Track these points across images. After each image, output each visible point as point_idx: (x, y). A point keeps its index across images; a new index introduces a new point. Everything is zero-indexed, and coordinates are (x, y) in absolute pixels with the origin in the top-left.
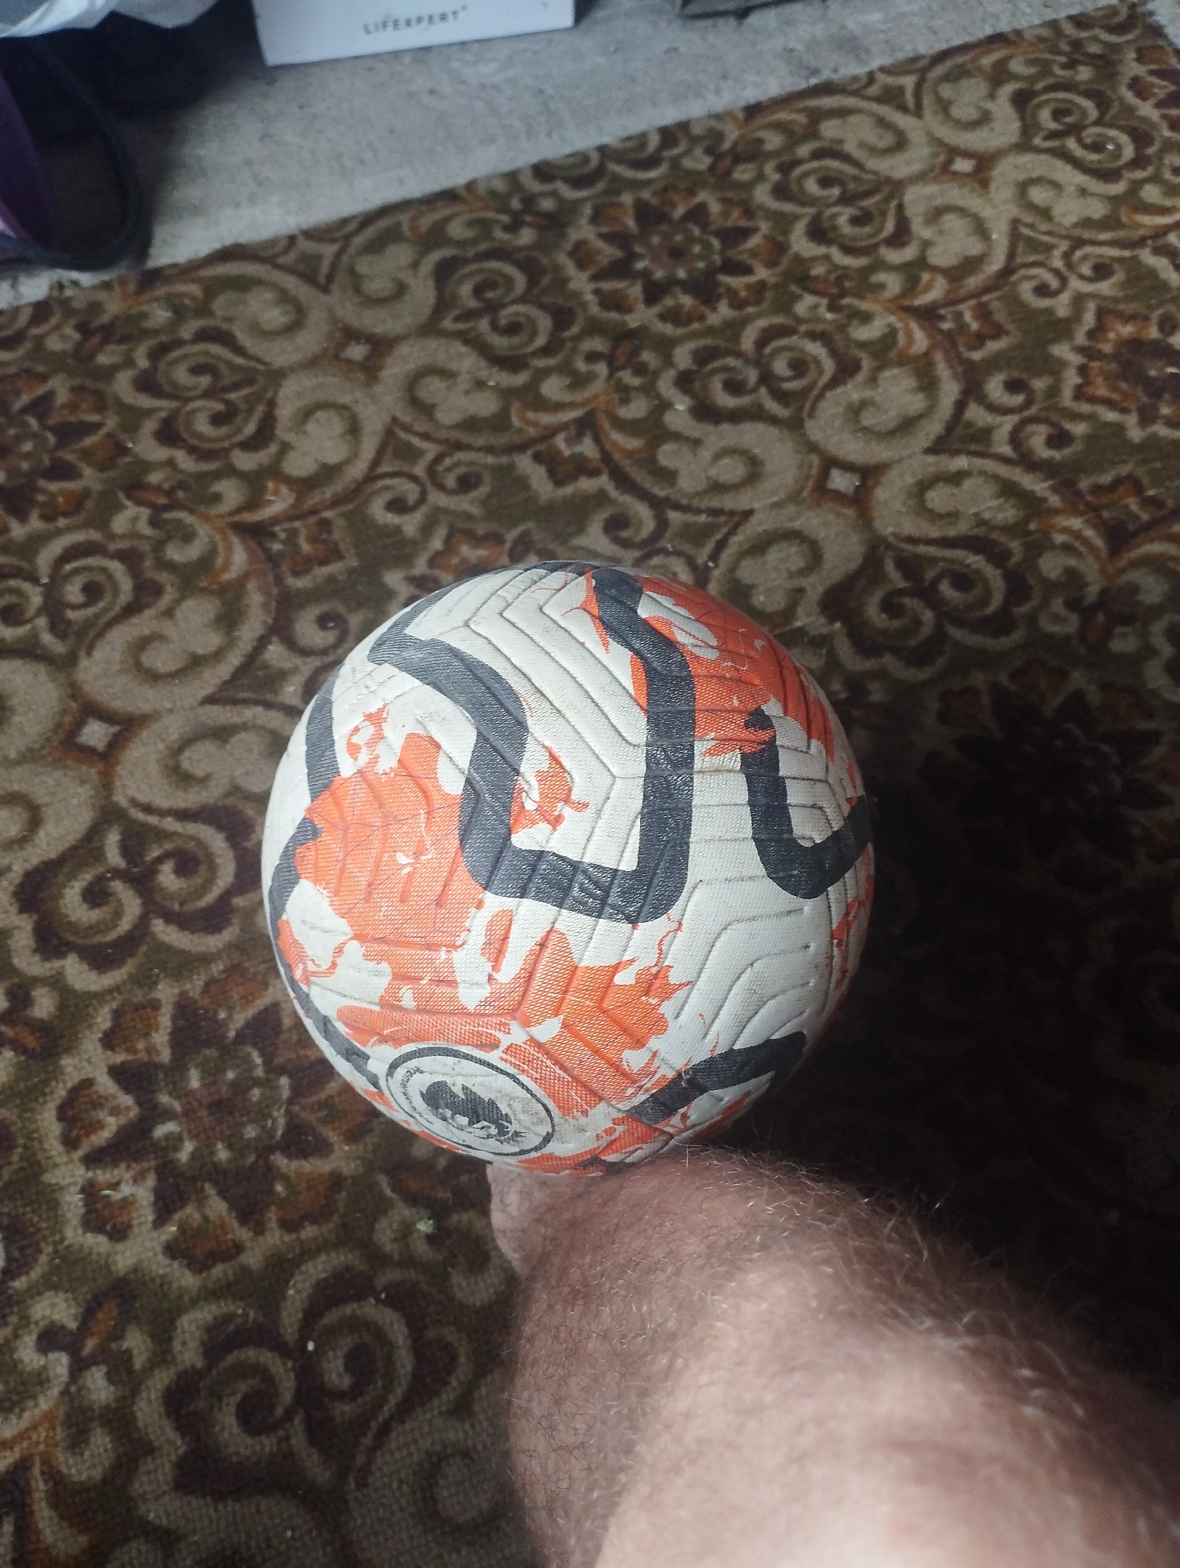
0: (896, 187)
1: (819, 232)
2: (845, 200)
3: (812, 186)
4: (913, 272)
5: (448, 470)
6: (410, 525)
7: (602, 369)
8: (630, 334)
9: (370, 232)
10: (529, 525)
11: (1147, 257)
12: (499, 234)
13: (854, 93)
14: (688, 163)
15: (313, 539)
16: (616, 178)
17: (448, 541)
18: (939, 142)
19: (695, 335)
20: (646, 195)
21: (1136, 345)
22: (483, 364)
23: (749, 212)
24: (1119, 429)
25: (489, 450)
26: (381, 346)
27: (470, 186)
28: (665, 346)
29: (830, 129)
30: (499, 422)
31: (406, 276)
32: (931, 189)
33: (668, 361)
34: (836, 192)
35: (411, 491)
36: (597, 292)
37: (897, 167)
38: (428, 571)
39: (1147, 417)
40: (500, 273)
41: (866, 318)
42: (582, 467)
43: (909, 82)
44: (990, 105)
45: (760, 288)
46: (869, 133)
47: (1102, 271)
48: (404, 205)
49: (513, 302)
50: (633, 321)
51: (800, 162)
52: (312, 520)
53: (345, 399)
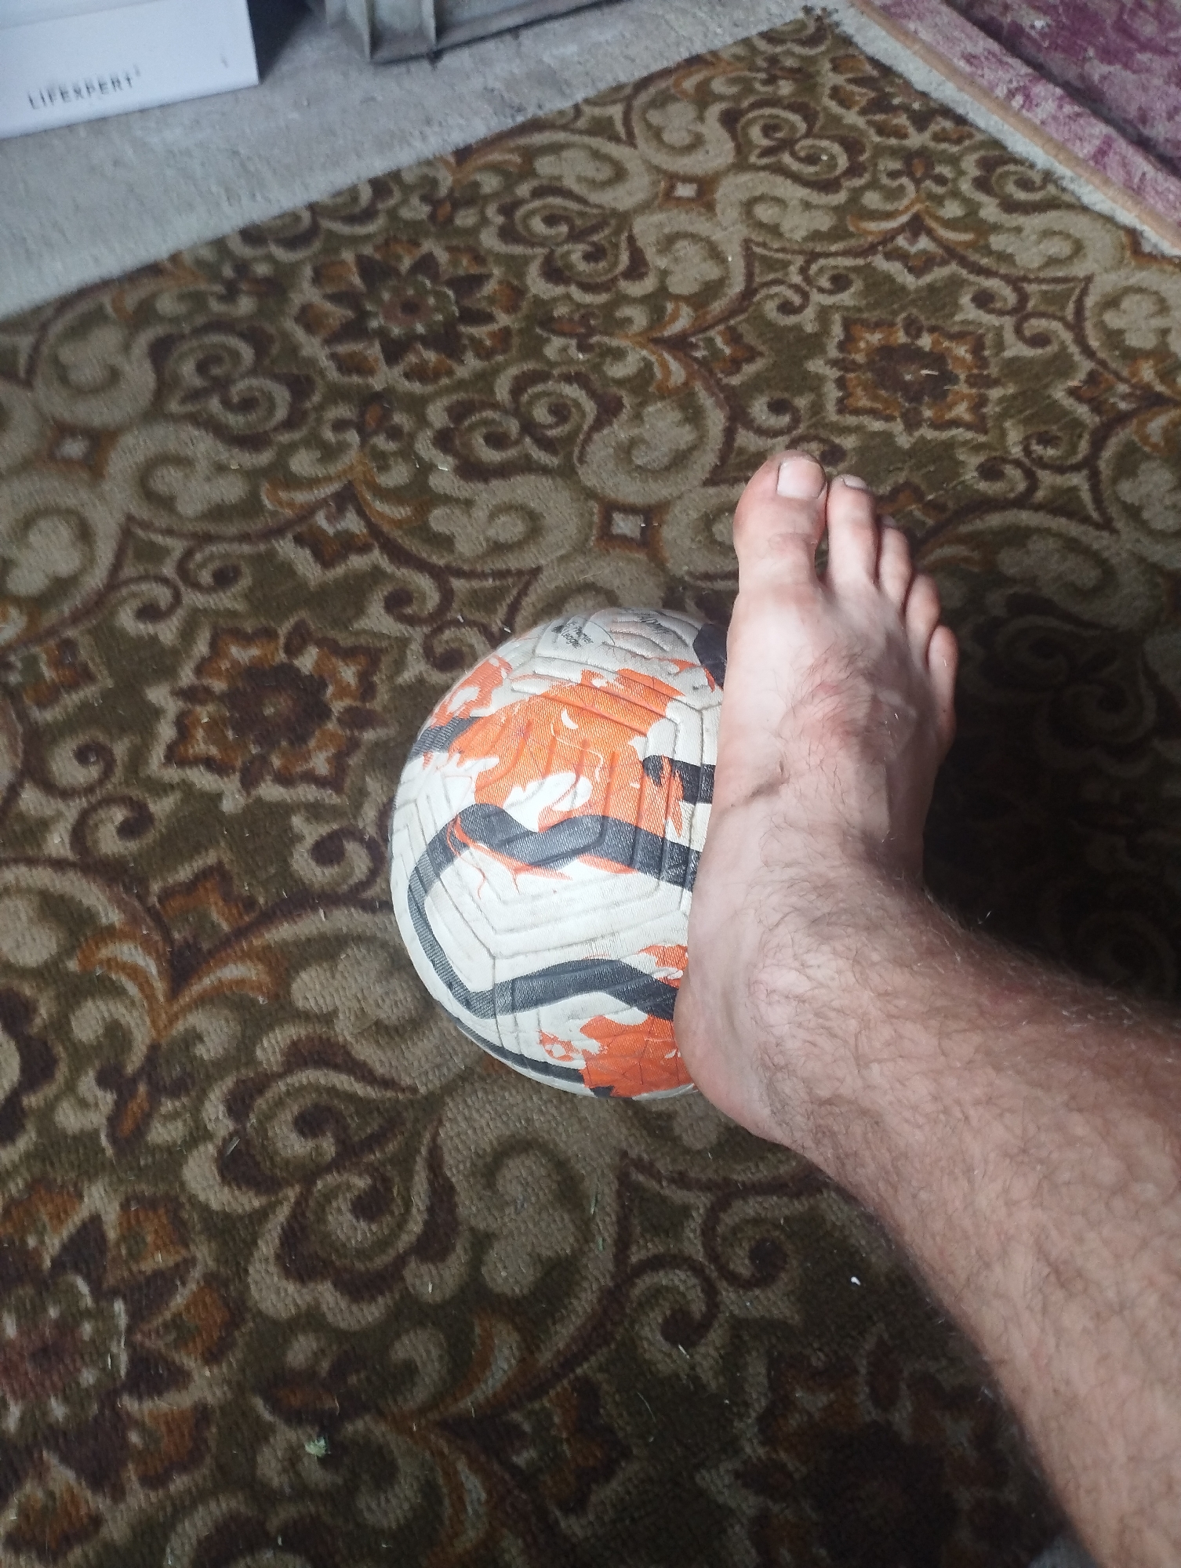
0: (623, 219)
1: (555, 272)
2: (575, 236)
3: (538, 226)
4: (656, 302)
5: (202, 565)
6: (167, 632)
7: (353, 437)
8: (377, 397)
9: (70, 317)
10: (303, 614)
11: (880, 263)
12: (216, 306)
13: (564, 127)
14: (406, 213)
15: (56, 664)
16: (330, 234)
17: (213, 644)
18: (656, 170)
19: (447, 390)
20: (368, 250)
21: (888, 354)
22: (221, 447)
23: (479, 258)
24: (887, 439)
25: (244, 538)
26: (100, 440)
27: (175, 258)
28: (416, 406)
29: (545, 167)
30: (250, 506)
31: (119, 361)
32: (659, 217)
33: (423, 421)
34: (564, 229)
35: (162, 595)
36: (333, 356)
37: (620, 198)
38: (196, 682)
39: (912, 422)
40: (224, 347)
41: (618, 354)
42: (349, 544)
43: (616, 112)
44: (700, 129)
45: (505, 334)
46: (587, 167)
47: (840, 281)
48: (105, 284)
49: (243, 377)
50: (377, 383)
51: (521, 202)
52: (52, 643)
53: (70, 501)
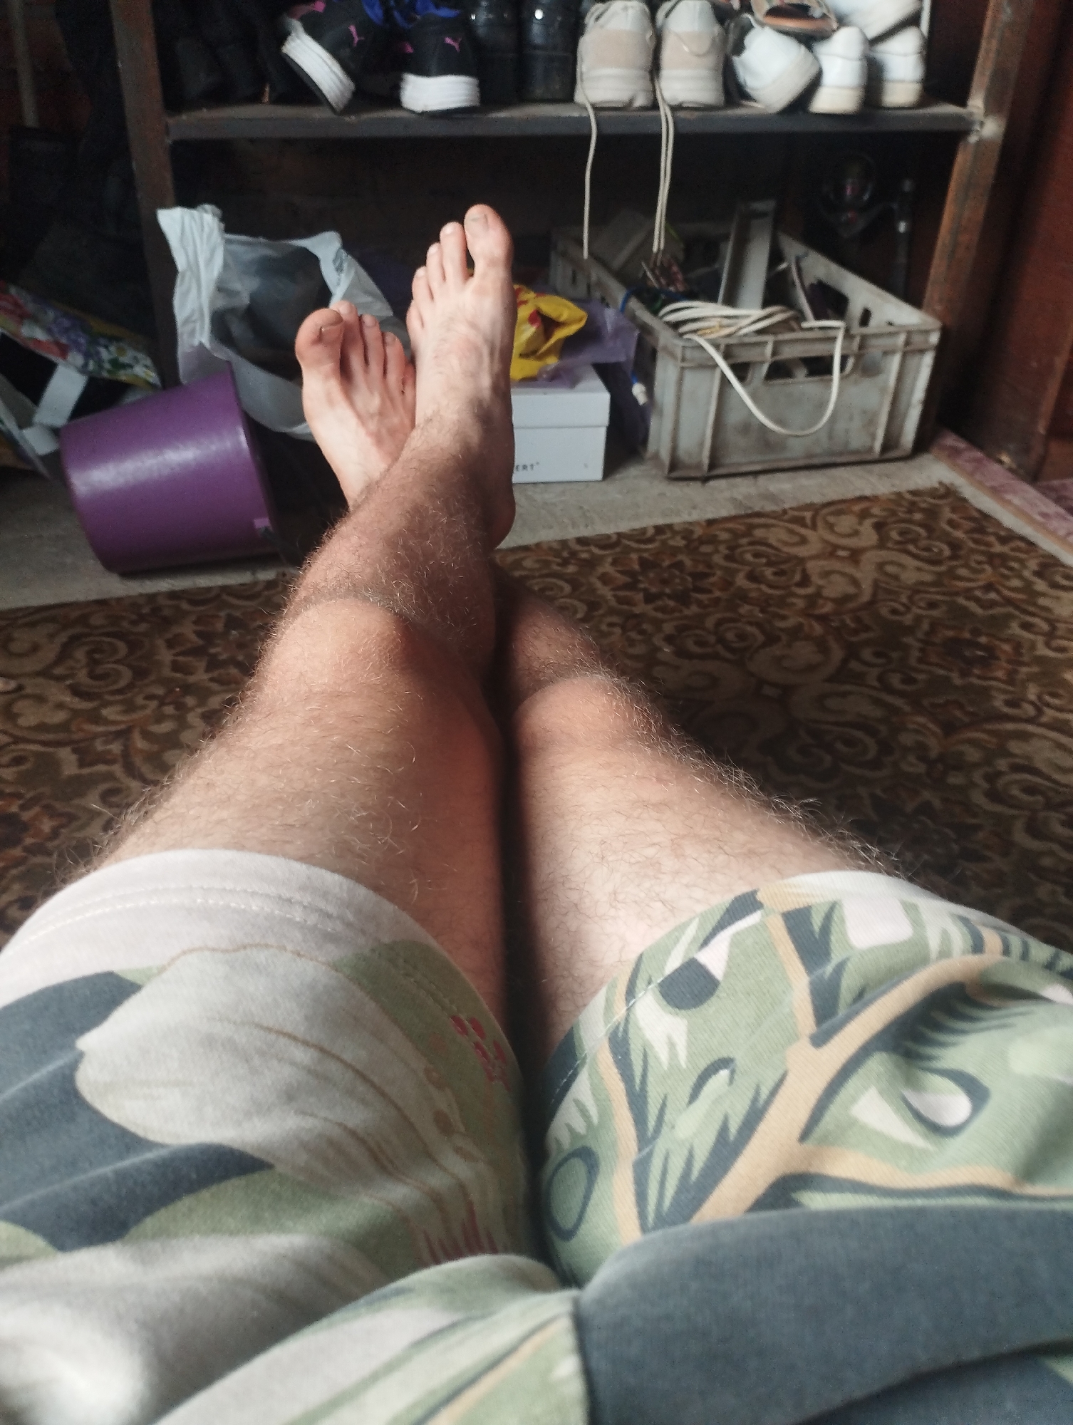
0: (801, 561)
1: (752, 577)
2: (769, 564)
3: (749, 557)
4: (813, 600)
7: (618, 630)
8: (636, 616)
11: (961, 601)
12: (555, 567)
13: (775, 518)
14: (672, 543)
16: (627, 547)
18: (827, 542)
19: (676, 619)
20: (646, 555)
21: (956, 641)
23: (710, 566)
24: (947, 679)
27: (538, 545)
28: (658, 624)
29: (759, 533)
32: (822, 563)
33: (659, 629)
34: (764, 560)
36: (615, 596)
37: (801, 551)
39: (964, 674)
40: (556, 584)
41: (784, 618)
43: (808, 515)
44: (859, 528)
45: (718, 600)
46: (784, 536)
47: (932, 605)
49: (563, 597)
50: (637, 610)
51: (741, 546)
